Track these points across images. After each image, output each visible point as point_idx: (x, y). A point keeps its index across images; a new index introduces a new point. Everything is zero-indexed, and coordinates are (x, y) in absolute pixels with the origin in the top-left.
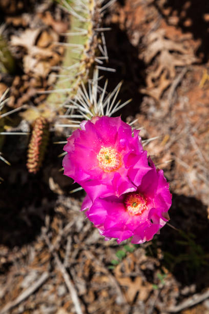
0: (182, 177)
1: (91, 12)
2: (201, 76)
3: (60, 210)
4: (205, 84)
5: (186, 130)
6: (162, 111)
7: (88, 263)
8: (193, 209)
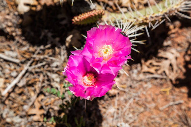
0: (109, 105)
1: (173, 7)
2: (166, 88)
3: (57, 50)
4: (163, 91)
5: (134, 94)
6: (137, 77)
7: (36, 80)
8: (96, 119)
